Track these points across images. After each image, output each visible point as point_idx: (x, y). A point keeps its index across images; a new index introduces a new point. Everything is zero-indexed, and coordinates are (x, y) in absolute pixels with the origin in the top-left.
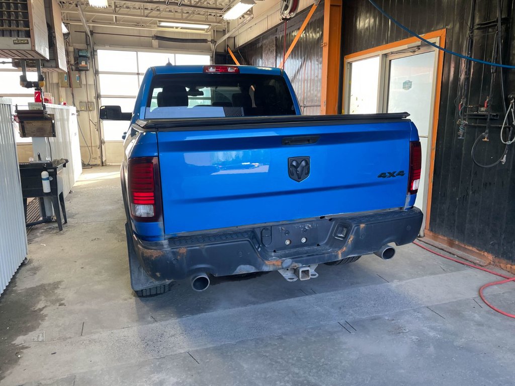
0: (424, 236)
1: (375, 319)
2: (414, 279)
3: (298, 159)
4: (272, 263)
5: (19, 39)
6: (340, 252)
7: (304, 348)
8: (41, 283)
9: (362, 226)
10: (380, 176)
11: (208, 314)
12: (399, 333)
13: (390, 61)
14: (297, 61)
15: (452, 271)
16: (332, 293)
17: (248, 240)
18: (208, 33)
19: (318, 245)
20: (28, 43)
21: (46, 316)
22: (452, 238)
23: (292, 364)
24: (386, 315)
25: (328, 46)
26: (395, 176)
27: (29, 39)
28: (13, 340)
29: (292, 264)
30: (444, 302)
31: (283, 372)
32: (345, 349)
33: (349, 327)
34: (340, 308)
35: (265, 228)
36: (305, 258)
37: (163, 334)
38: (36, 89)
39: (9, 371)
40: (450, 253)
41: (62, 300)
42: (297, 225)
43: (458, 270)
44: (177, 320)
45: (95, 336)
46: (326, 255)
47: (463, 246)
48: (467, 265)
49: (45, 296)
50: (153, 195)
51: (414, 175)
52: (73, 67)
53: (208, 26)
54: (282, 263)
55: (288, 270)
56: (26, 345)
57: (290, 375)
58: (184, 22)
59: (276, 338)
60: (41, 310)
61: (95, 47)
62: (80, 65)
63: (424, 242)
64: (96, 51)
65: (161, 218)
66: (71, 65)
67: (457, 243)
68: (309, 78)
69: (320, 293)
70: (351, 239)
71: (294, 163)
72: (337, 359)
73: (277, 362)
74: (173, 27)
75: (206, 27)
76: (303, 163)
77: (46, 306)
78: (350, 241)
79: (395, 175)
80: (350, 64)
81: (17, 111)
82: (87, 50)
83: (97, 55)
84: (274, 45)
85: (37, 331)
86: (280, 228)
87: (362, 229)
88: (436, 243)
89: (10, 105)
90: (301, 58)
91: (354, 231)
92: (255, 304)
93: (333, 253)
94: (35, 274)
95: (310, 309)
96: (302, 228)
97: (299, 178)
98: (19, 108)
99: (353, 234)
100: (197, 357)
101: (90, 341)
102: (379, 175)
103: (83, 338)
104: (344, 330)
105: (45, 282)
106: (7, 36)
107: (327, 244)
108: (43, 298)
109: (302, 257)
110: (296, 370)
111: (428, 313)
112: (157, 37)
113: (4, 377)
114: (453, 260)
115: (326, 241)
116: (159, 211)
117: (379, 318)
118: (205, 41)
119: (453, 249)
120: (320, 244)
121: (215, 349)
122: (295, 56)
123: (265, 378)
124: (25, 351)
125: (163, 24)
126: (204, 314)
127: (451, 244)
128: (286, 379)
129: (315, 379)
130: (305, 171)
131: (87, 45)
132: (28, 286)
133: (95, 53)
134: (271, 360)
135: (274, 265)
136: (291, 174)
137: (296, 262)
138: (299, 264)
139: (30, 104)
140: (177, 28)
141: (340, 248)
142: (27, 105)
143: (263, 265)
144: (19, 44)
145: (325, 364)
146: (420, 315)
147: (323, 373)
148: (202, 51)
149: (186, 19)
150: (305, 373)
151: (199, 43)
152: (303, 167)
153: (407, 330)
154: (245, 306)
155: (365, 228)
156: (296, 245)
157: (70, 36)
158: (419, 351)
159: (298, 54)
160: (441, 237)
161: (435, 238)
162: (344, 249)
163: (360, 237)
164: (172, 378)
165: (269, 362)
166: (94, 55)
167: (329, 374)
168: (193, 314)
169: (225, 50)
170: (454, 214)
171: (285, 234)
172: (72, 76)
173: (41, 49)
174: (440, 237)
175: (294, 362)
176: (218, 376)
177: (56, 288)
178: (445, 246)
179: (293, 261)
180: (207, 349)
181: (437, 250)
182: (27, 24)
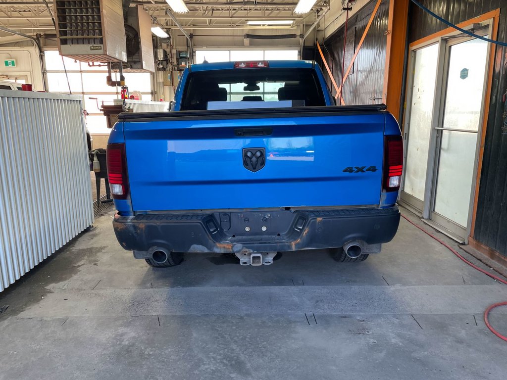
0: (468, 244)
1: (345, 317)
2: (419, 286)
3: (253, 151)
4: (223, 246)
5: (94, 45)
6: (293, 243)
7: (256, 330)
8: (92, 246)
9: (319, 219)
10: (345, 171)
11: (195, 288)
12: (360, 333)
13: (450, 47)
14: (371, 51)
15: (473, 283)
16: (321, 287)
17: (200, 223)
18: (294, 28)
19: (279, 235)
20: (101, 49)
21: (79, 271)
22: (494, 249)
23: (235, 341)
24: (359, 315)
25: (391, 34)
26: (364, 172)
27: (102, 45)
28: (47, 286)
29: (242, 249)
30: (436, 313)
31: (221, 346)
32: (293, 338)
33: (311, 320)
34: (317, 301)
35: (225, 214)
36: (256, 245)
37: (150, 298)
38: (122, 88)
39: (29, 307)
40: (487, 265)
41: (98, 261)
42: (256, 213)
43: (482, 283)
44: (168, 289)
45: (101, 292)
46: (279, 244)
47: (503, 258)
48: (498, 280)
49: (88, 257)
50: (121, 176)
51: (390, 171)
52: (176, 68)
53: (293, 21)
54: (232, 247)
55: (245, 254)
56: (52, 290)
57: (226, 350)
58: (266, 19)
59: (238, 317)
60: (79, 266)
61: (194, 49)
62: (181, 66)
63: (465, 250)
64: (195, 52)
65: (129, 197)
66: (174, 66)
67: (497, 254)
68: (380, 69)
69: (308, 285)
70: (306, 231)
71: (249, 154)
72: (279, 345)
73: (223, 337)
74: (260, 25)
75: (291, 22)
76: (258, 154)
77: (84, 264)
78: (305, 234)
79: (364, 170)
80: (415, 51)
81: (103, 106)
82: (186, 52)
83: (195, 56)
84: (354, 36)
85: (66, 282)
86: (239, 214)
87: (319, 223)
88: (478, 253)
89: (80, 101)
90: (374, 48)
91: (310, 223)
92: (240, 286)
93: (286, 244)
94: (92, 239)
95: (287, 298)
96: (262, 216)
97: (254, 168)
98: (105, 104)
99: (309, 227)
100: (162, 321)
101: (96, 294)
102: (345, 168)
103: (93, 291)
104: (306, 321)
105: (95, 246)
106: (80, 44)
107: (286, 235)
108: (86, 257)
109: (253, 243)
110: (234, 347)
111: (408, 320)
112: (248, 36)
113: (24, 310)
114: (484, 273)
115: (286, 232)
116: (126, 190)
117: (350, 316)
118: (294, 36)
119: (494, 261)
120: (281, 234)
121: (181, 317)
122: (370, 46)
123: (204, 348)
124: (48, 295)
125: (250, 23)
126: (193, 288)
127: (492, 256)
128: (221, 352)
129: (246, 358)
130: (260, 162)
131: (188, 47)
132: (81, 248)
133: (194, 54)
134: (219, 334)
135: (224, 247)
136: (246, 164)
137: (247, 248)
138: (250, 250)
139: (115, 101)
140: (264, 25)
141: (295, 239)
142: (113, 101)
143: (214, 246)
144: (95, 49)
145: (264, 347)
146: (396, 321)
147: (256, 354)
148: (290, 46)
149: (269, 16)
150: (241, 350)
151: (289, 39)
152: (258, 158)
153: (371, 333)
154: (231, 286)
155: (321, 222)
156: (256, 232)
157: (171, 40)
158: (367, 354)
159: (372, 44)
160: (484, 247)
161: (478, 247)
162: (299, 240)
163: (317, 231)
164: (133, 333)
165: (216, 335)
166: (193, 56)
167: (261, 355)
168: (183, 286)
169: (314, 44)
170: (498, 222)
171: (245, 221)
172: (174, 75)
173: (115, 54)
174: (482, 246)
175: (237, 340)
176: (167, 338)
177: (99, 252)
178: (485, 256)
179: (243, 247)
180: (175, 316)
181: (474, 260)
182: (101, 33)
